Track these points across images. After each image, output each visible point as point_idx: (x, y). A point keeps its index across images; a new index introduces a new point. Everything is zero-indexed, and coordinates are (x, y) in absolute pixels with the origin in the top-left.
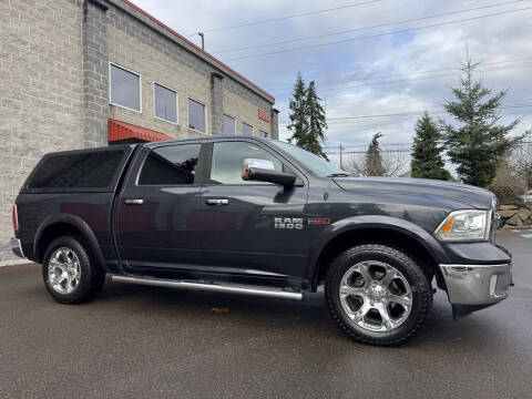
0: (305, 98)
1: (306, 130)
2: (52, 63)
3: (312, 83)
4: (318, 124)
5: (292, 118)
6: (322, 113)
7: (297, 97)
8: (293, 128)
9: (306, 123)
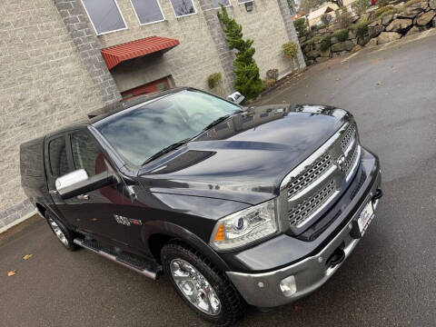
2: (36, 29)
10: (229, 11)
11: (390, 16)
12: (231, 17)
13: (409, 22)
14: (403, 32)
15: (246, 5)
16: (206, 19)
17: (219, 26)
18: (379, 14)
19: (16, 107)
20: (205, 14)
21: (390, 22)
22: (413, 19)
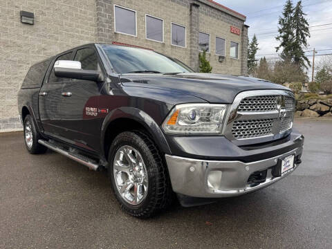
0: (292, 15)
1: (291, 40)
2: (76, 10)
3: (299, 3)
4: (302, 34)
5: (280, 31)
6: (306, 25)
7: (286, 15)
8: (281, 39)
9: (292, 34)
10: (207, 56)
11: (316, 100)
12: (207, 59)
13: (327, 108)
14: (321, 113)
15: (220, 57)
16: (191, 54)
17: (197, 62)
18: (308, 97)
19: (39, 52)
20: (191, 50)
21: (314, 104)
22: (330, 107)
